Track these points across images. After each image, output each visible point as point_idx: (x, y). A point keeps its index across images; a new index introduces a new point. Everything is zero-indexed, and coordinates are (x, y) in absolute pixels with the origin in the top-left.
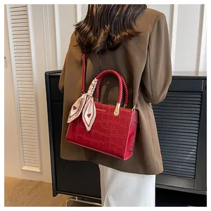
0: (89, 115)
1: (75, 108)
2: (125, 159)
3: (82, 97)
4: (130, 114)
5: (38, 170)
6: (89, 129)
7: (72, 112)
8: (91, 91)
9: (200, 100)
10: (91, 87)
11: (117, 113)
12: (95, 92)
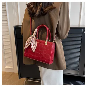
0: (34, 45)
1: (27, 42)
2: (50, 64)
3: (31, 37)
4: (52, 44)
5: (12, 68)
6: (34, 51)
7: (26, 44)
8: (34, 35)
9: (81, 37)
10: (34, 32)
11: (46, 44)
12: (36, 35)
